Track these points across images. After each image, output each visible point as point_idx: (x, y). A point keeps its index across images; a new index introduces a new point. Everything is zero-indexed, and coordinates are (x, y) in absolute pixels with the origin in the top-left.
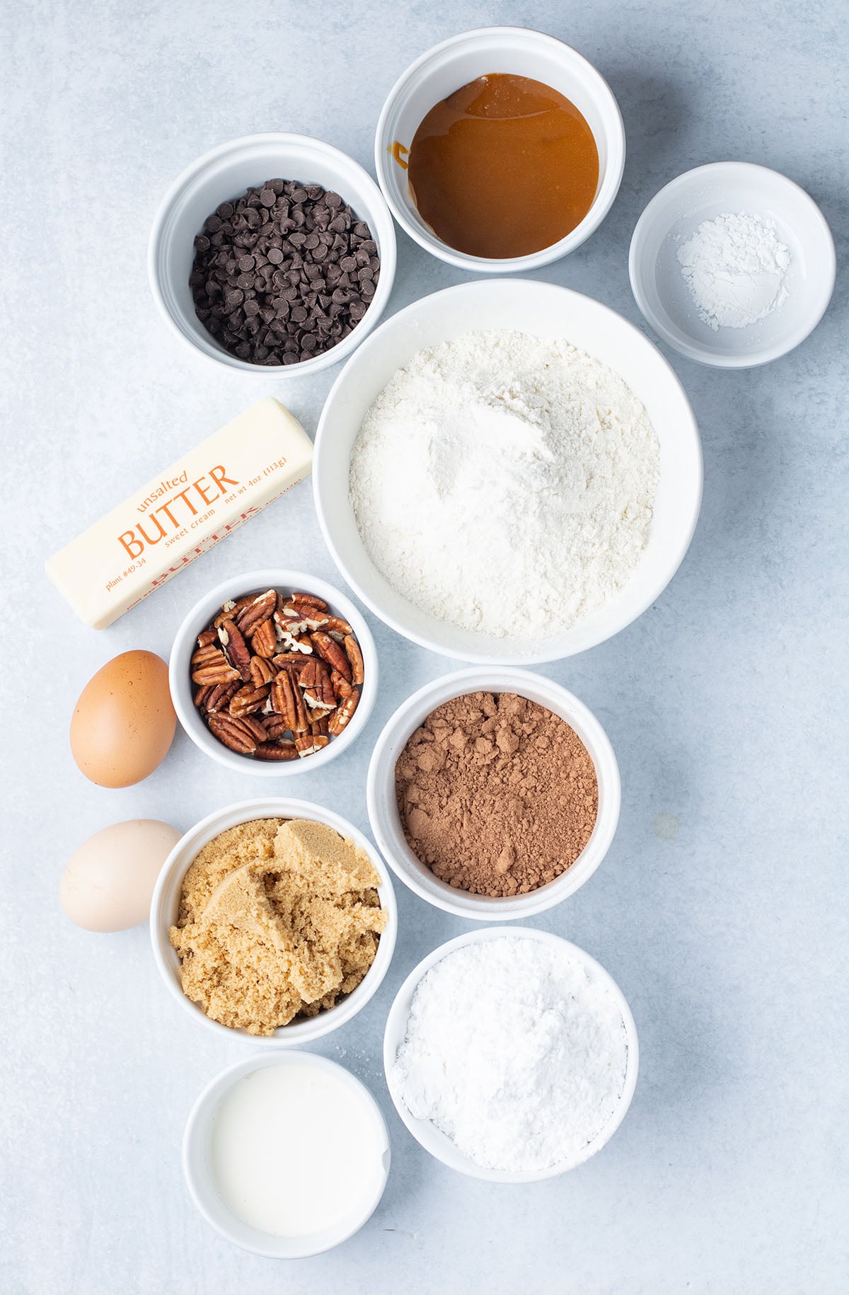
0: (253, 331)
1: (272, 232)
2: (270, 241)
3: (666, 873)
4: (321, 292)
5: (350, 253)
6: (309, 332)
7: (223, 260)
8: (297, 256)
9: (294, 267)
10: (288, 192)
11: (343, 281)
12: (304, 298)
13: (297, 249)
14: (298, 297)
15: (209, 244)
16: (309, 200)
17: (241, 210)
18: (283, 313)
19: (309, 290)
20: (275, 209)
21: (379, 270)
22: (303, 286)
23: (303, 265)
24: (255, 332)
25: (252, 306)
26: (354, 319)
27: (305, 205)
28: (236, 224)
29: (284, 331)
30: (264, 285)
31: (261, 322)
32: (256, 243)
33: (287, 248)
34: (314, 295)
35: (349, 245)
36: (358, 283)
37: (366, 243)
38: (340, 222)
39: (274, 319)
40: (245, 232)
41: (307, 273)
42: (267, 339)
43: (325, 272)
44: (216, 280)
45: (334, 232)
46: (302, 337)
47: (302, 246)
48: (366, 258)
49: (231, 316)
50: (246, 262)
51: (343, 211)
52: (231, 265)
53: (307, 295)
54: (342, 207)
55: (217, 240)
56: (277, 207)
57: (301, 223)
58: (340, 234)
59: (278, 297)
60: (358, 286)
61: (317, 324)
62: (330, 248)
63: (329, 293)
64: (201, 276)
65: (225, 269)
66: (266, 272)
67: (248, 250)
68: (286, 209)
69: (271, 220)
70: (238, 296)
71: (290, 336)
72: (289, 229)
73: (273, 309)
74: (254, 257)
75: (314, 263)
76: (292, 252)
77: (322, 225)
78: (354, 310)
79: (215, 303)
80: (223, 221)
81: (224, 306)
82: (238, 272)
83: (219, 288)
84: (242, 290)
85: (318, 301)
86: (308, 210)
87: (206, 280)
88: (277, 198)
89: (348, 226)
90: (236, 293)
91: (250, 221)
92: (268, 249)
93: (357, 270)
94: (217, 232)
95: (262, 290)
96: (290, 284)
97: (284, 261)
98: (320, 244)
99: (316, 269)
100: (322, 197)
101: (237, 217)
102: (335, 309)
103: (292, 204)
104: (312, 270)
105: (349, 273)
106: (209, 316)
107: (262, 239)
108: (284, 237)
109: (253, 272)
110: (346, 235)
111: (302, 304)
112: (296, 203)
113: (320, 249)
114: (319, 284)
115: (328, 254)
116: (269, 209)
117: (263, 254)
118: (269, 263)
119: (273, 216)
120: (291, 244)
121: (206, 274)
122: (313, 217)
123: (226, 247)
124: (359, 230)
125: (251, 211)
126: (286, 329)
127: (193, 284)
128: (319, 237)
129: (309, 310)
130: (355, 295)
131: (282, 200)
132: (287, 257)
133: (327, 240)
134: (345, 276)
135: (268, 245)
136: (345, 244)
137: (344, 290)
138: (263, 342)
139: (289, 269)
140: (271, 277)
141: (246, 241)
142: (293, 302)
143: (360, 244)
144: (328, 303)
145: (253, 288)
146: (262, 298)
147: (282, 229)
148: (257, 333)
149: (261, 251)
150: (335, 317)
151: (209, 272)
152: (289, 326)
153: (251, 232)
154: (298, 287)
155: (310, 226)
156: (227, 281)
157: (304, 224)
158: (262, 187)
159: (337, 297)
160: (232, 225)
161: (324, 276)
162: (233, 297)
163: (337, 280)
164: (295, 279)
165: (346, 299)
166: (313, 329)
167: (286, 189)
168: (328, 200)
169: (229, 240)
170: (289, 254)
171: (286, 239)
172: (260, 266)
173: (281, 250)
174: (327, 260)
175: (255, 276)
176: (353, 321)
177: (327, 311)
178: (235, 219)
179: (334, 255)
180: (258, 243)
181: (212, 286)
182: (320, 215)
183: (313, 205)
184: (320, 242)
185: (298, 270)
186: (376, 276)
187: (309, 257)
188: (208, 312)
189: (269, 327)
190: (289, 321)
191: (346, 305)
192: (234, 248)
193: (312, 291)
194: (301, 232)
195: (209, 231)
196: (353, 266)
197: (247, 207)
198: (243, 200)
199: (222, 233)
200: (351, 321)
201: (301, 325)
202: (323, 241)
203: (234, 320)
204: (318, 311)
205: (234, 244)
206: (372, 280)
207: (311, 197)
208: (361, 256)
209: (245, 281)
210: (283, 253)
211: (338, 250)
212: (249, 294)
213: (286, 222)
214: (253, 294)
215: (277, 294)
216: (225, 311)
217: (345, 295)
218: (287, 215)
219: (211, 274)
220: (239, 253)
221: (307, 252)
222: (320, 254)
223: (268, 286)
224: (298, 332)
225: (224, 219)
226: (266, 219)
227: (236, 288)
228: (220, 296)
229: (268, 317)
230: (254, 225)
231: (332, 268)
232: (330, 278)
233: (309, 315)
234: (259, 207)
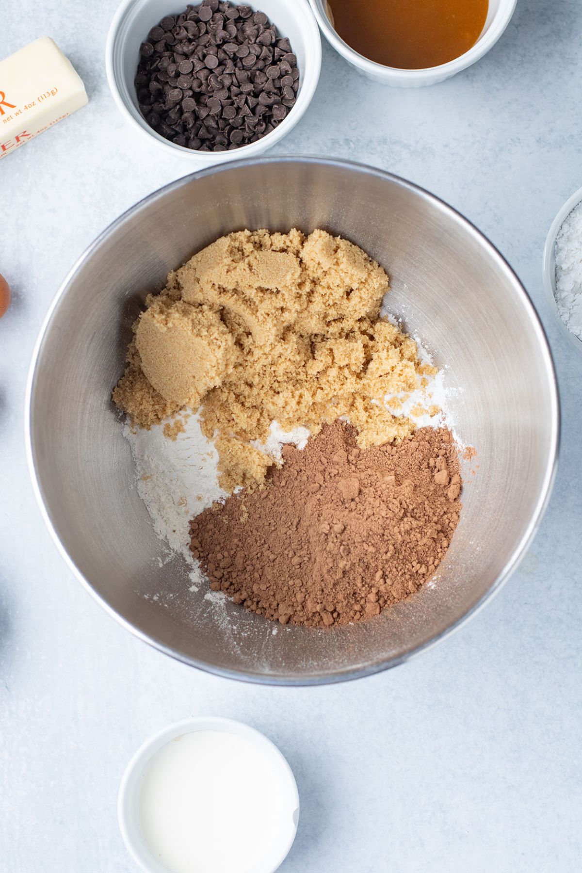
0: (189, 125)
1: (208, 42)
2: (207, 49)
3: (526, 603)
4: (249, 94)
5: (274, 63)
6: (237, 128)
7: (165, 64)
8: (229, 63)
9: (227, 71)
10: (223, 10)
11: (268, 86)
12: (234, 98)
13: (229, 57)
14: (229, 98)
15: (153, 50)
16: (240, 18)
17: (181, 23)
18: (216, 110)
19: (238, 92)
20: (212, 23)
21: (298, 79)
22: (234, 89)
23: (235, 71)
24: (191, 126)
25: (190, 103)
26: (275, 119)
27: (238, 20)
28: (177, 34)
29: (216, 126)
30: (200, 85)
31: (196, 117)
32: (194, 51)
33: (222, 55)
34: (244, 96)
35: (273, 56)
36: (280, 89)
37: (288, 56)
38: (267, 37)
39: (208, 115)
40: (184, 41)
41: (238, 77)
42: (201, 133)
43: (252, 78)
44: (157, 80)
45: (261, 45)
46: (232, 131)
47: (234, 54)
48: (288, 68)
49: (170, 112)
50: (185, 66)
51: (268, 28)
52: (172, 69)
53: (236, 96)
54: (268, 25)
55: (160, 47)
56: (213, 21)
57: (234, 35)
58: (266, 46)
59: (212, 96)
60: (280, 92)
61: (244, 121)
62: (258, 57)
63: (256, 95)
64: (145, 77)
65: (166, 72)
66: (202, 75)
67: (186, 56)
68: (221, 23)
69: (207, 32)
70: (178, 95)
71: (220, 131)
72: (223, 40)
73: (207, 106)
74: (192, 62)
75: (243, 69)
76: (226, 59)
77: (251, 38)
78: (276, 112)
79: (156, 101)
80: (166, 32)
81: (164, 103)
82: (178, 75)
83: (161, 87)
84: (181, 89)
85: (246, 102)
86: (240, 25)
87: (149, 80)
88: (213, 14)
89: (274, 40)
90: (176, 92)
91: (190, 32)
92: (204, 56)
93: (279, 78)
94: (159, 41)
95: (198, 90)
96: (223, 87)
97: (219, 66)
98: (250, 53)
99: (246, 74)
100: (251, 16)
101: (178, 29)
102: (261, 109)
103: (226, 20)
104: (242, 75)
105: (273, 80)
106: (151, 111)
107: (199, 48)
108: (219, 46)
109: (190, 75)
110: (271, 48)
111: (232, 104)
112: (229, 19)
113: (250, 58)
114: (248, 87)
115: (256, 63)
116: (206, 23)
117: (200, 60)
118: (206, 68)
119: (209, 28)
120: (225, 52)
121: (149, 75)
122: (243, 31)
123: (167, 54)
124: (282, 45)
125: (191, 24)
126: (217, 124)
127: (138, 84)
128: (249, 48)
129: (238, 109)
130: (277, 98)
131: (218, 16)
132: (221, 63)
133: (256, 51)
134: (270, 81)
135: (205, 52)
136: (271, 55)
137: (268, 93)
138: (197, 135)
139: (223, 74)
140: (207, 79)
141: (185, 49)
142: (225, 102)
143: (283, 56)
144: (255, 103)
145: (191, 89)
146: (198, 97)
147: (218, 39)
148: (192, 127)
149: (199, 58)
150: (260, 116)
151: (151, 74)
152: (220, 122)
153: (190, 41)
154: (229, 89)
155: (240, 38)
156: (167, 82)
157: (236, 37)
158: (200, 5)
159: (263, 99)
160: (173, 35)
161: (251, 80)
162: (173, 95)
163: (263, 85)
164: (227, 82)
165: (270, 101)
166: (241, 126)
167: (221, 7)
168: (256, 19)
169: (169, 48)
170: (223, 61)
171: (221, 48)
172: (198, 69)
173: (217, 57)
174: (255, 68)
175: (192, 78)
176: (275, 121)
177: (253, 110)
178: (176, 31)
179: (261, 64)
180: (196, 51)
181: (154, 85)
182: (249, 29)
183: (243, 22)
184: (250, 52)
185: (230, 74)
186: (296, 84)
187: (239, 65)
188: (150, 107)
189: (203, 122)
190: (221, 118)
191: (270, 107)
192: (175, 54)
193: (241, 93)
194: (233, 43)
195: (152, 40)
196: (277, 74)
197: (186, 20)
198: (183, 15)
199: (164, 41)
200: (272, 121)
201: (231, 121)
202: (253, 51)
203: (173, 115)
204: (246, 110)
205: (174, 52)
206: (292, 87)
207: (242, 15)
208: (284, 66)
209: (184, 82)
210: (218, 59)
211: (265, 59)
212: (187, 93)
213: (221, 33)
214: (191, 93)
215: (211, 94)
216: (165, 107)
217: (270, 98)
218: (222, 28)
219: (153, 76)
220: (178, 59)
221: (238, 60)
222: (250, 61)
223: (204, 87)
224: (228, 127)
225: (166, 30)
226: (203, 31)
227: (176, 88)
228: (161, 95)
229: (203, 113)
230: (194, 35)
231: (259, 74)
232: (257, 83)
233: (238, 113)
234: (197, 21)
